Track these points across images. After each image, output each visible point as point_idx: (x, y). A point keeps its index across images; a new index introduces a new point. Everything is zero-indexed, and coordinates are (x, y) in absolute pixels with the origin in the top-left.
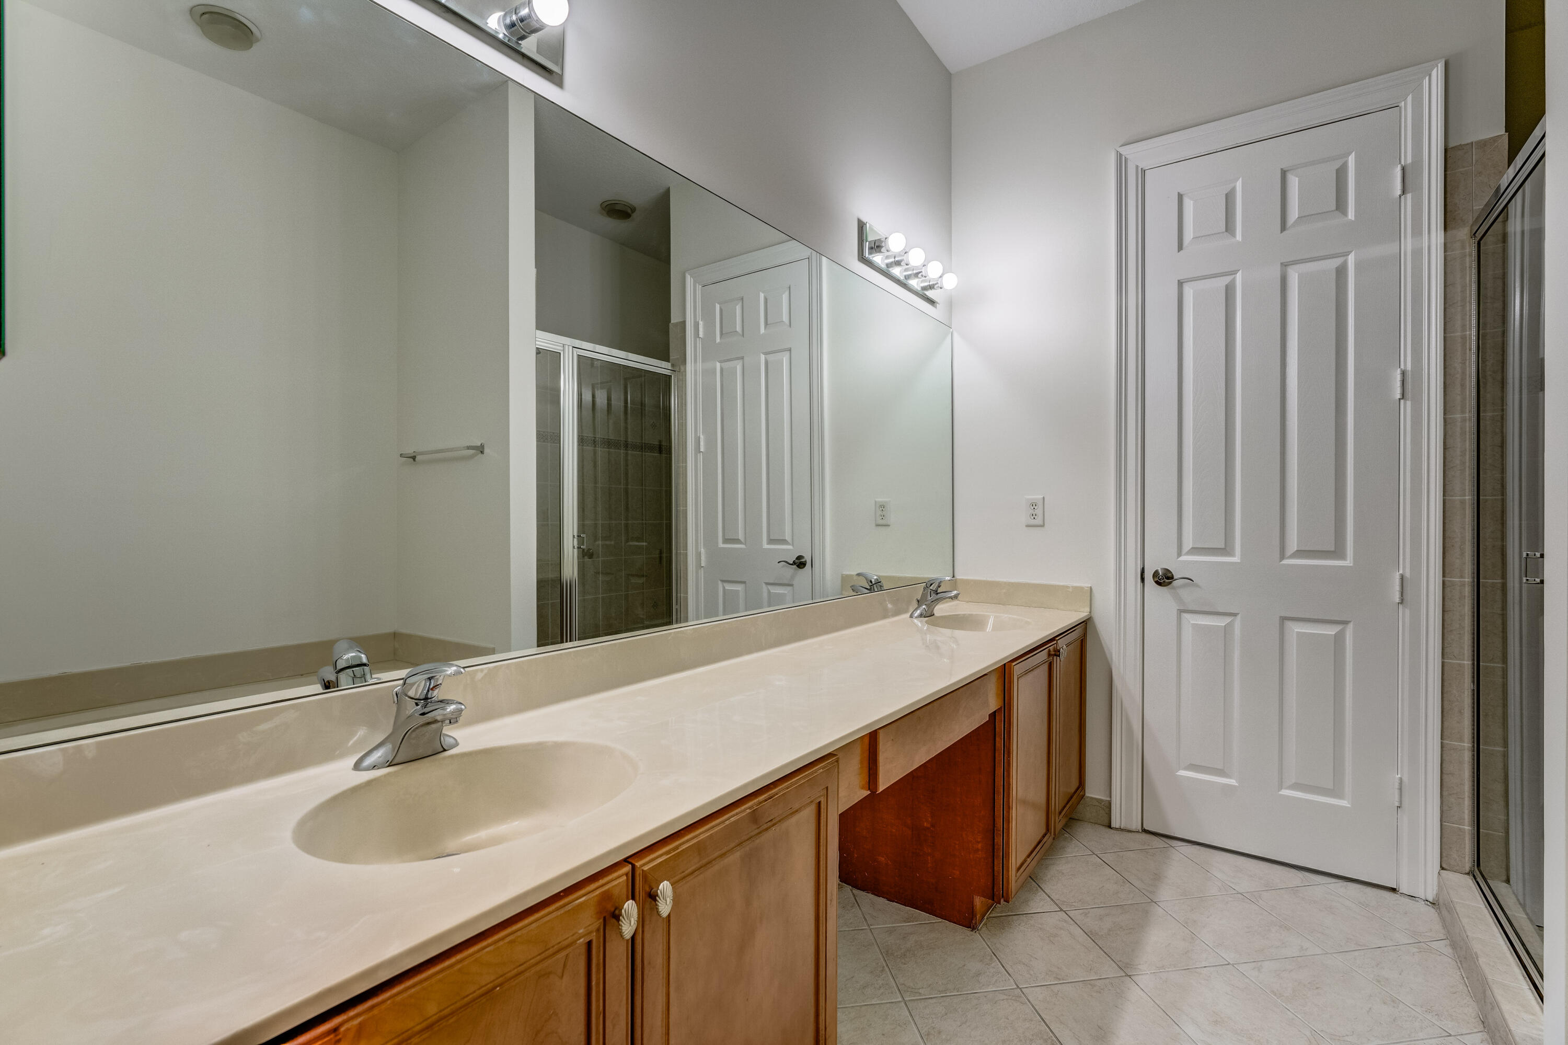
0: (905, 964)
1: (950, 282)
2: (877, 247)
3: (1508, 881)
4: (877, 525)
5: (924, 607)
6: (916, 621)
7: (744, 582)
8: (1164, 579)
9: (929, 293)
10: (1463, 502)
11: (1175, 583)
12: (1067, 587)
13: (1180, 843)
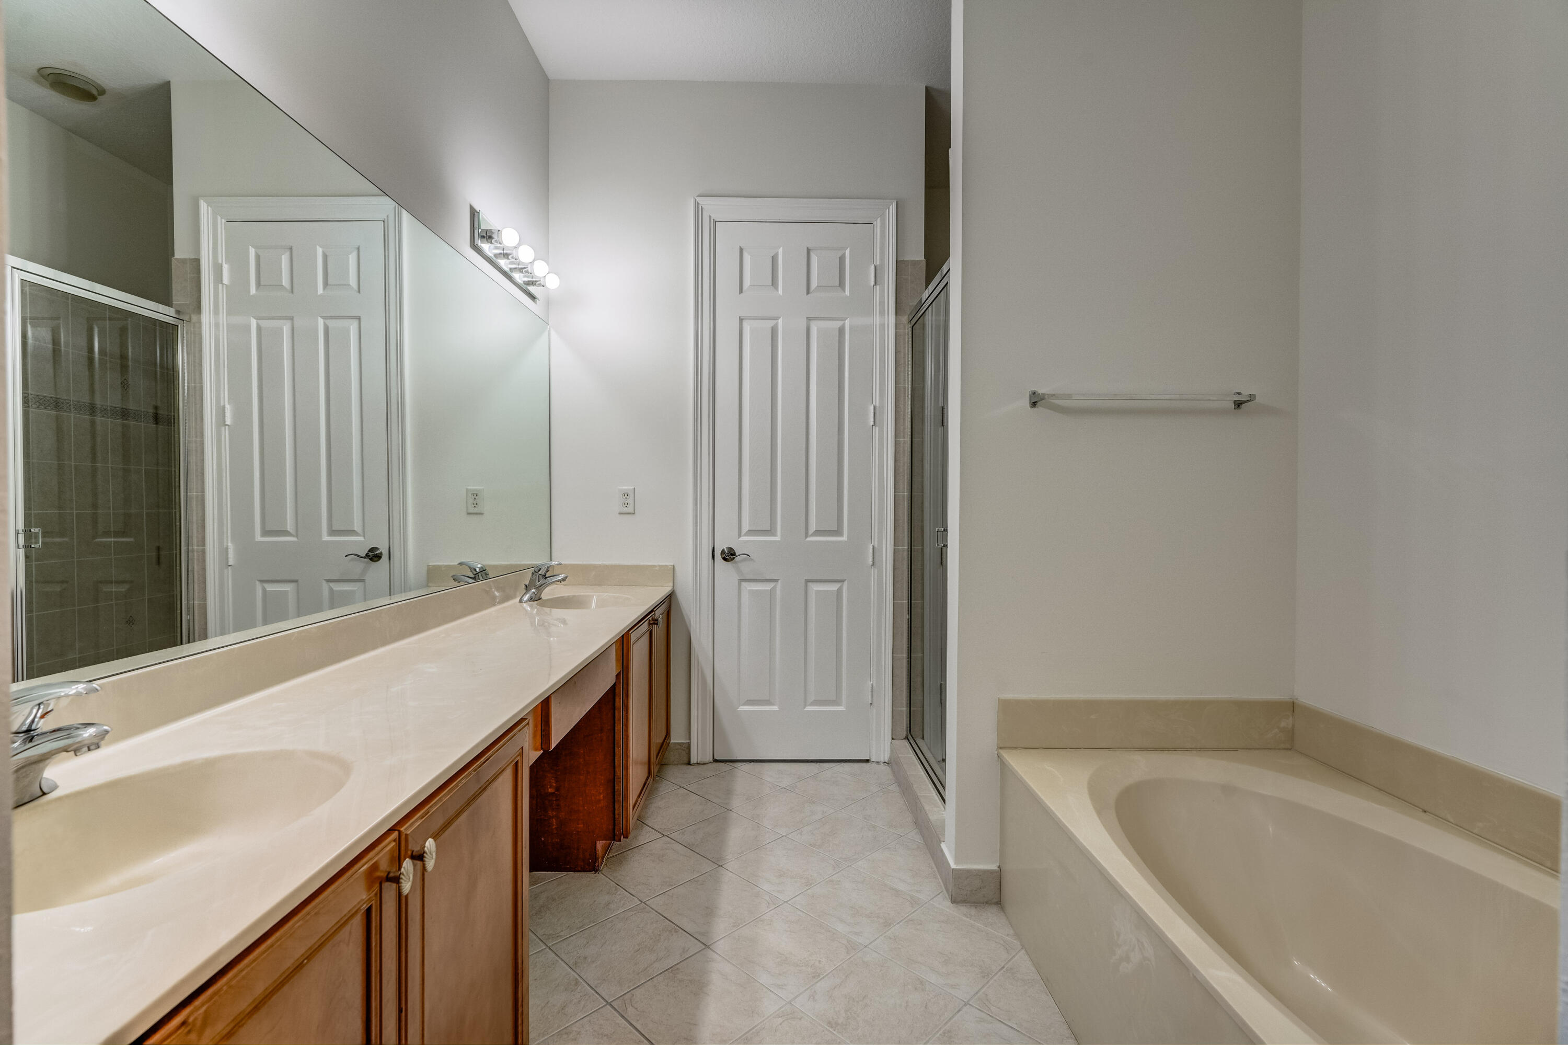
0: (541, 918)
1: (553, 282)
2: (488, 236)
3: (923, 738)
4: (469, 514)
5: (533, 590)
6: (525, 605)
7: (296, 581)
8: (729, 555)
9: (532, 289)
10: (903, 496)
11: (737, 559)
12: (656, 566)
13: (740, 764)
